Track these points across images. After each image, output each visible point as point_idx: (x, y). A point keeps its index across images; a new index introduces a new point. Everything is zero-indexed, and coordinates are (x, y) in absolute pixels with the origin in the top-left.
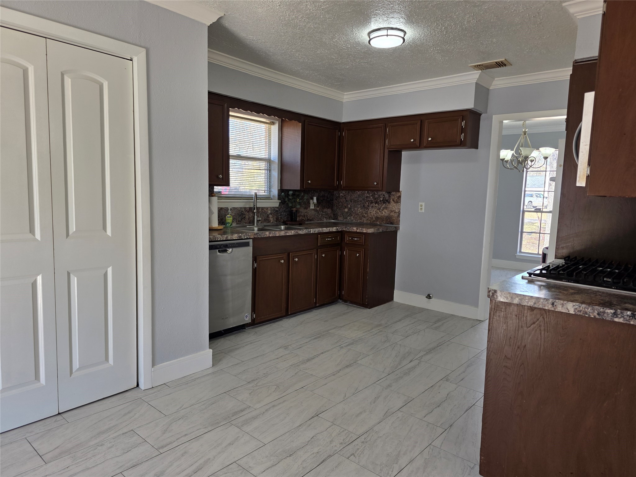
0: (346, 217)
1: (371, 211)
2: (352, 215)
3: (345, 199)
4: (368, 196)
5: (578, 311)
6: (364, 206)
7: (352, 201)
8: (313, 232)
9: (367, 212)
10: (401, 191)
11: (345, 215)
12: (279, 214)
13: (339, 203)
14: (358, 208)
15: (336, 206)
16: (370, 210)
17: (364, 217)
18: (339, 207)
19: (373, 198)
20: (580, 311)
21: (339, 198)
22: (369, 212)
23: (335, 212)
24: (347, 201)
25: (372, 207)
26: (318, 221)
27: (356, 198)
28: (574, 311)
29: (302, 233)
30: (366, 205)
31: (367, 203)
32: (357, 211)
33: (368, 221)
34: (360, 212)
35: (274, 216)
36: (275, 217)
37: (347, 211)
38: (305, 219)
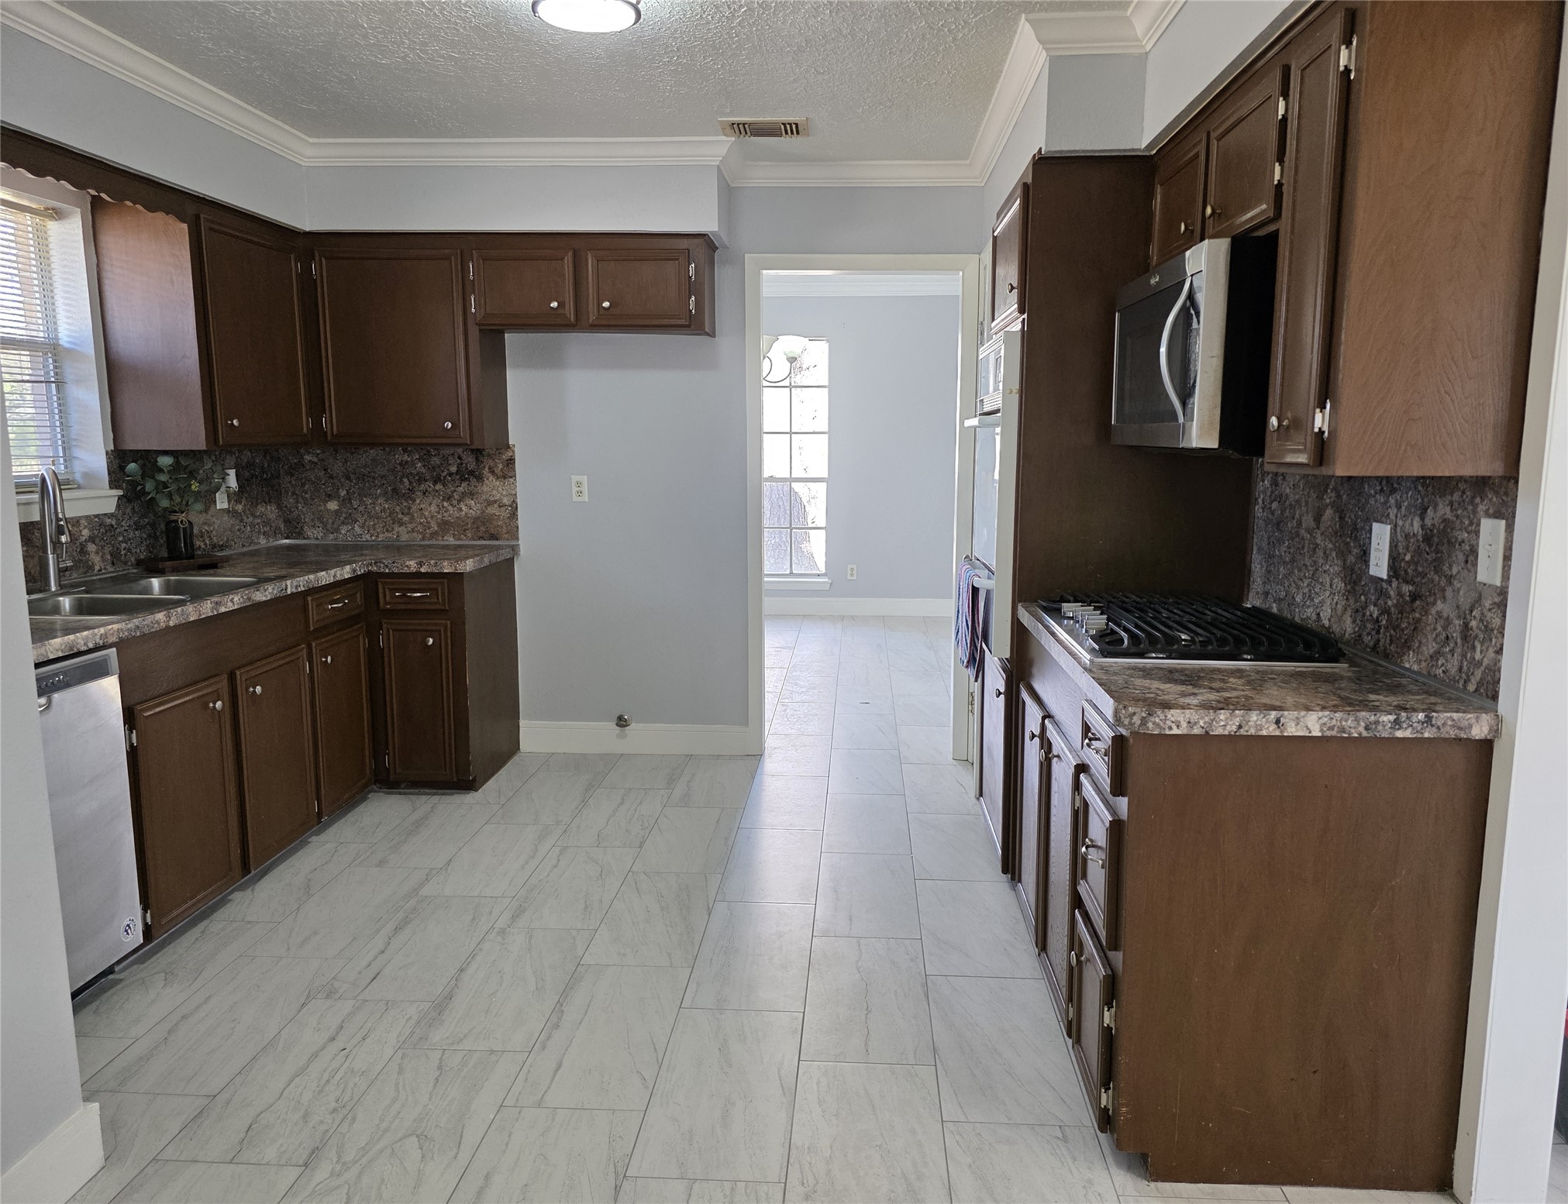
0: (335, 526)
1: (422, 506)
2: (357, 521)
3: (326, 470)
4: (407, 462)
5: (1328, 730)
6: (395, 491)
7: (352, 476)
8: (294, 591)
9: (409, 508)
10: (514, 446)
11: (331, 521)
12: (121, 539)
13: (303, 485)
14: (377, 498)
15: (294, 493)
16: (418, 501)
17: (401, 524)
18: (302, 497)
19: (424, 466)
20: (1331, 728)
21: (301, 470)
22: (414, 508)
23: (291, 512)
24: (331, 477)
25: (424, 494)
26: (243, 546)
27: (365, 466)
28: (1321, 730)
29: (264, 599)
30: (402, 486)
31: (405, 480)
32: (374, 508)
33: (415, 534)
34: (383, 510)
35: (103, 547)
36: (108, 549)
37: (337, 508)
38: (205, 544)
